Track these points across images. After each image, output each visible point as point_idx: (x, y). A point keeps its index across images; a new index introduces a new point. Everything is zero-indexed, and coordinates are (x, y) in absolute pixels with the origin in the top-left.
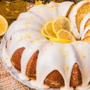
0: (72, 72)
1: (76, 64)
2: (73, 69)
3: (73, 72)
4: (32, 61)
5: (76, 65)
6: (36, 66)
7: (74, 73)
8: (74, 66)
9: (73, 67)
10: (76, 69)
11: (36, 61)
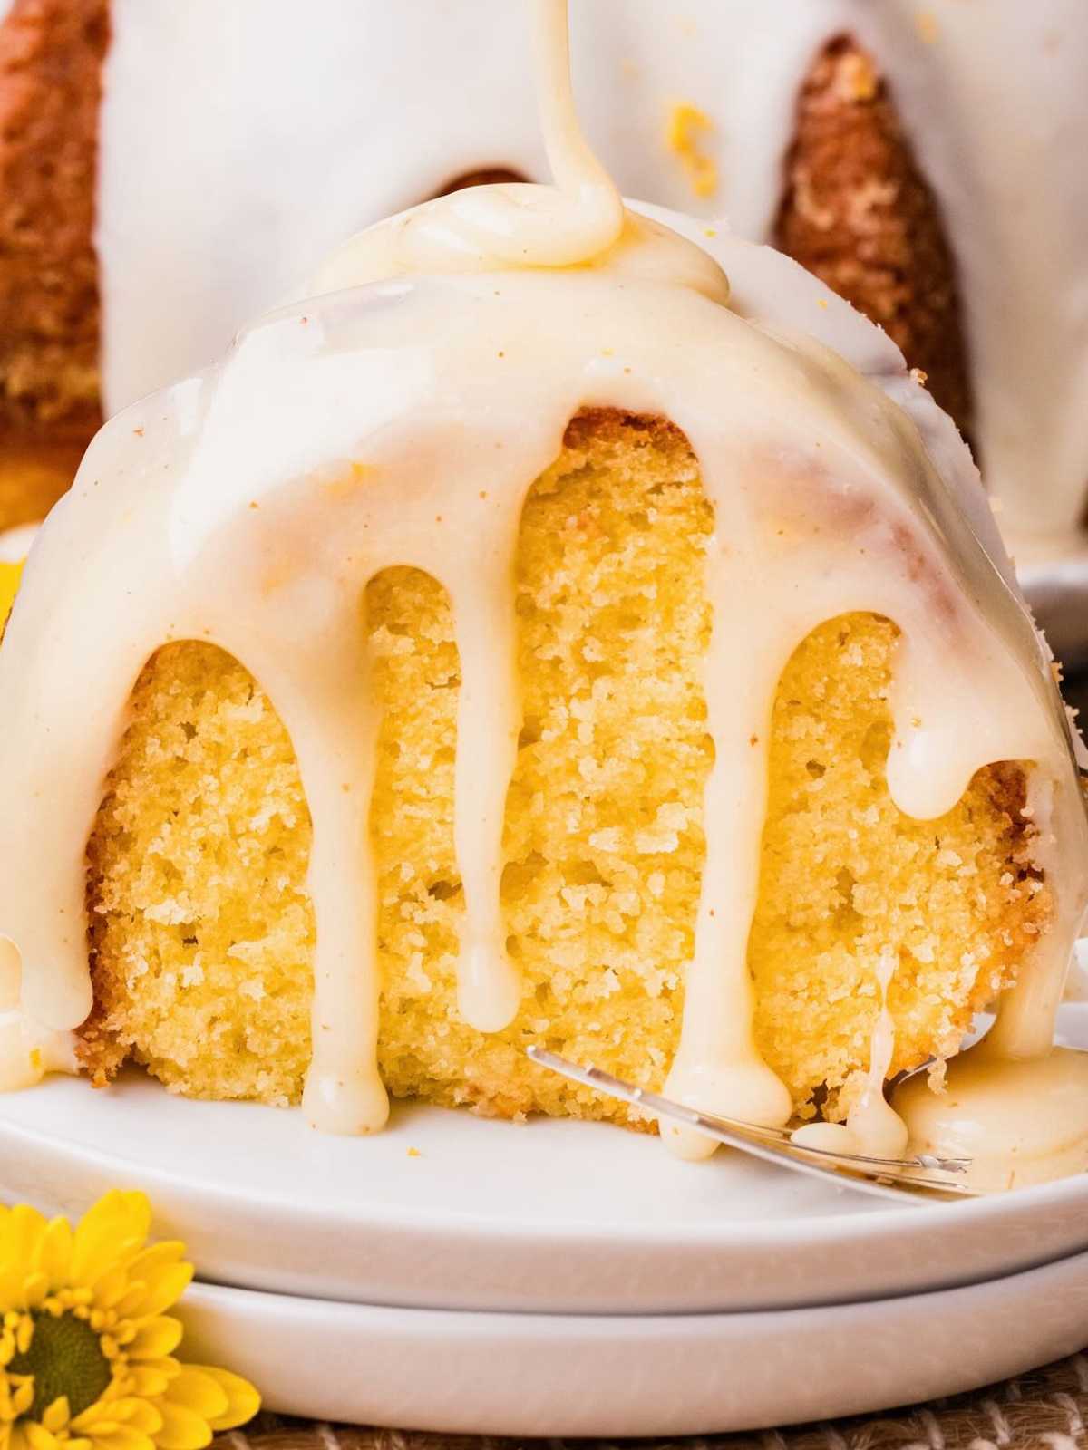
0: (787, 204)
1: (837, 47)
2: (795, 152)
3: (805, 203)
4: (22, 84)
5: (849, 66)
6: (88, 179)
7: (823, 219)
8: (810, 90)
9: (802, 116)
10: (852, 141)
11: (97, 95)
